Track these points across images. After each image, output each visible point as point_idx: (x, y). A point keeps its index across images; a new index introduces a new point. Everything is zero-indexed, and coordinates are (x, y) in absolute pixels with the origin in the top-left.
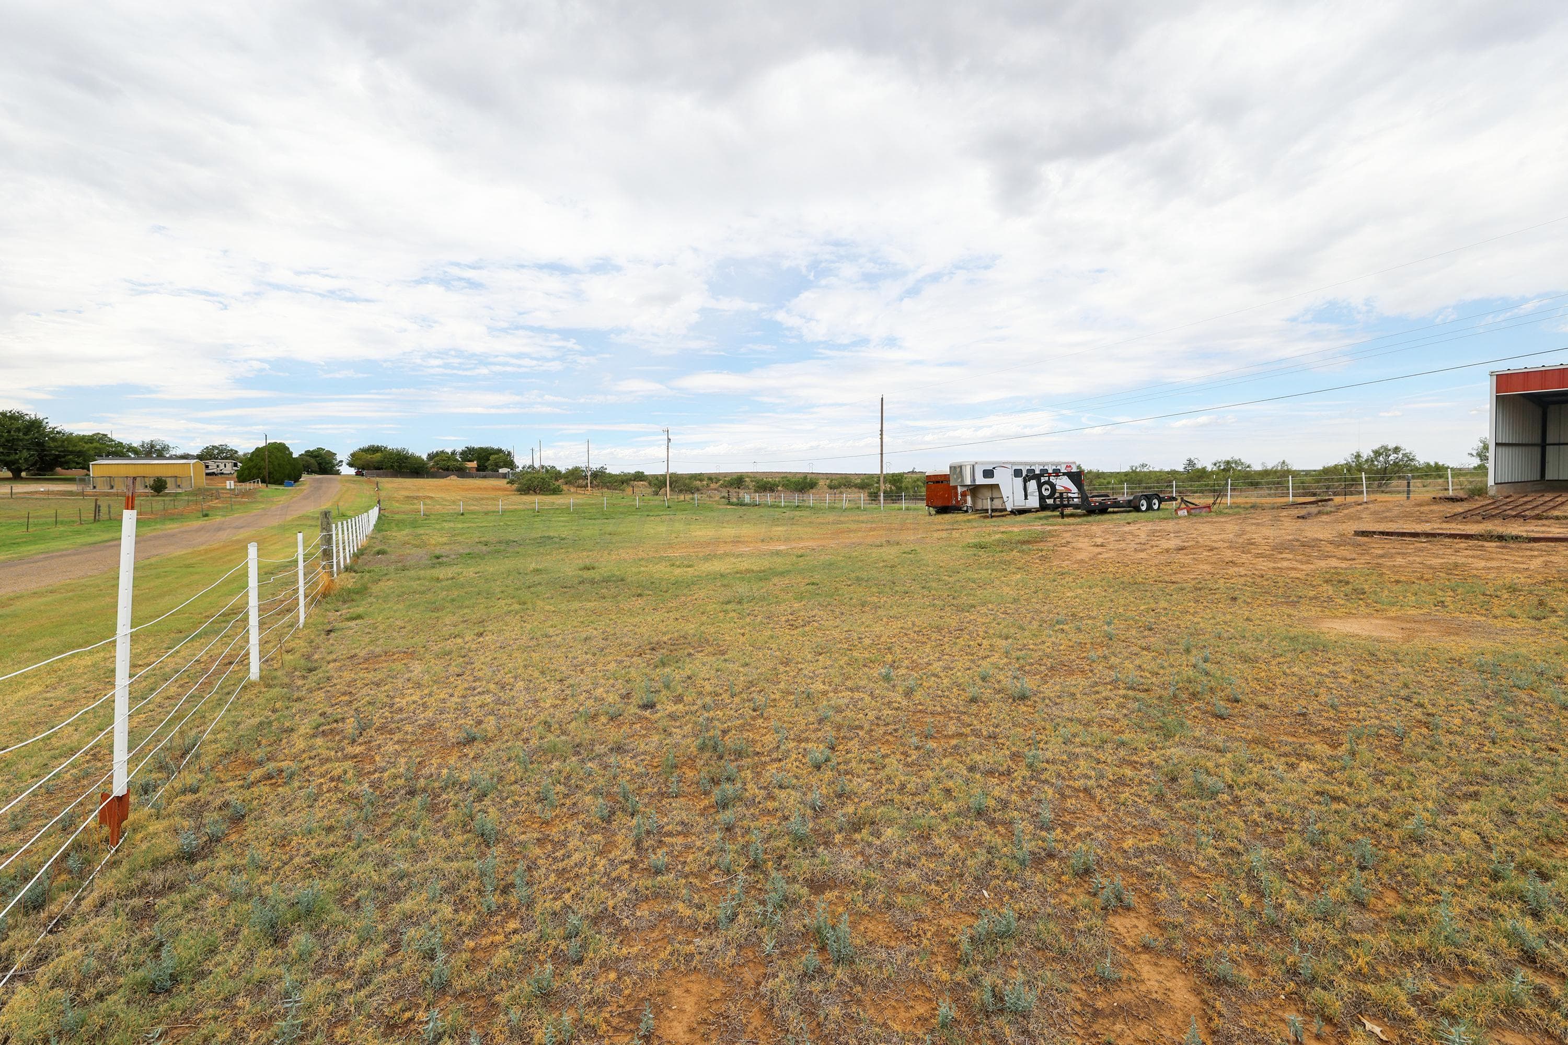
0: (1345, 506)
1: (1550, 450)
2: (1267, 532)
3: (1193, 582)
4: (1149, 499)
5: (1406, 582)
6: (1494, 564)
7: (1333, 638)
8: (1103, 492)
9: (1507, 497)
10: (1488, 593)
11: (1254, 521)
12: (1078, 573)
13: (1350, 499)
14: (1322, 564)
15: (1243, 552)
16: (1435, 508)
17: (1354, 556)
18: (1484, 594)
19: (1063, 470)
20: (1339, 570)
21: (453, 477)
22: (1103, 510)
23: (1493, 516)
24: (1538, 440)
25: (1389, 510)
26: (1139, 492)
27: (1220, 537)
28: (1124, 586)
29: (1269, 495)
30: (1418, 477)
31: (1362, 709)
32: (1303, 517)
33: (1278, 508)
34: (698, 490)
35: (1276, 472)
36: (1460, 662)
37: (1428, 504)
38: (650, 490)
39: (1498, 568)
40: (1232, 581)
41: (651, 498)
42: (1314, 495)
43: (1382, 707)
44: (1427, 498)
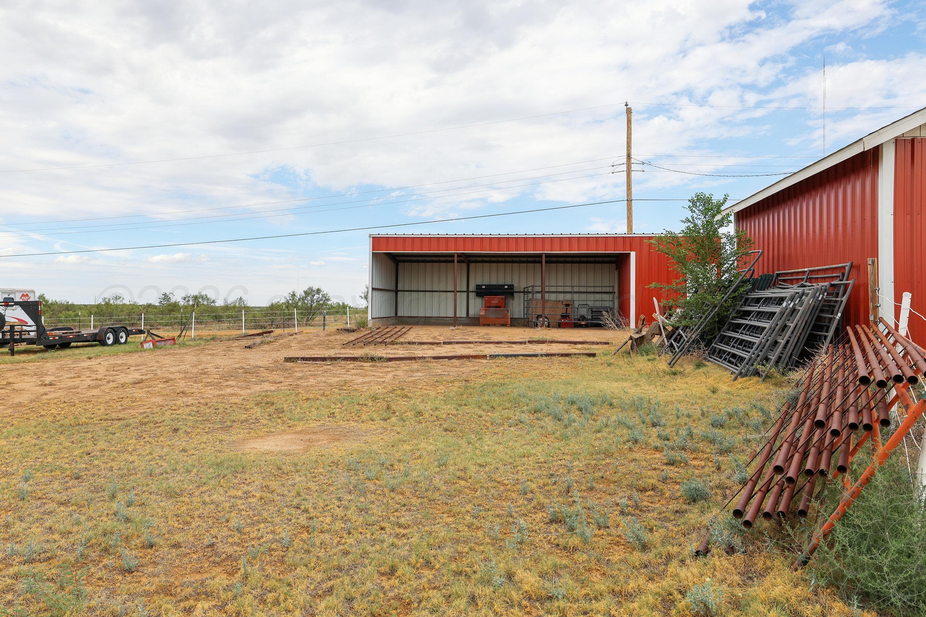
0: (281, 336)
1: (400, 294)
2: (220, 361)
3: (140, 417)
4: (115, 332)
5: (313, 399)
6: (367, 379)
7: (253, 458)
8: (69, 325)
9: (378, 329)
10: (361, 403)
11: (210, 352)
12: (9, 419)
13: (287, 331)
14: (258, 388)
15: (195, 382)
16: (338, 337)
17: (282, 379)
18: (359, 404)
19: (18, 299)
20: (269, 393)
22: (65, 345)
23: (369, 343)
24: (393, 288)
25: (310, 340)
26: (108, 324)
27: (177, 368)
28: (62, 429)
29: (229, 328)
30: (333, 314)
31: (262, 525)
32: (249, 347)
33: (233, 339)
35: (234, 307)
36: (336, 464)
37: (335, 335)
39: (369, 382)
40: (178, 412)
42: (262, 327)
43: (277, 520)
44: (333, 330)
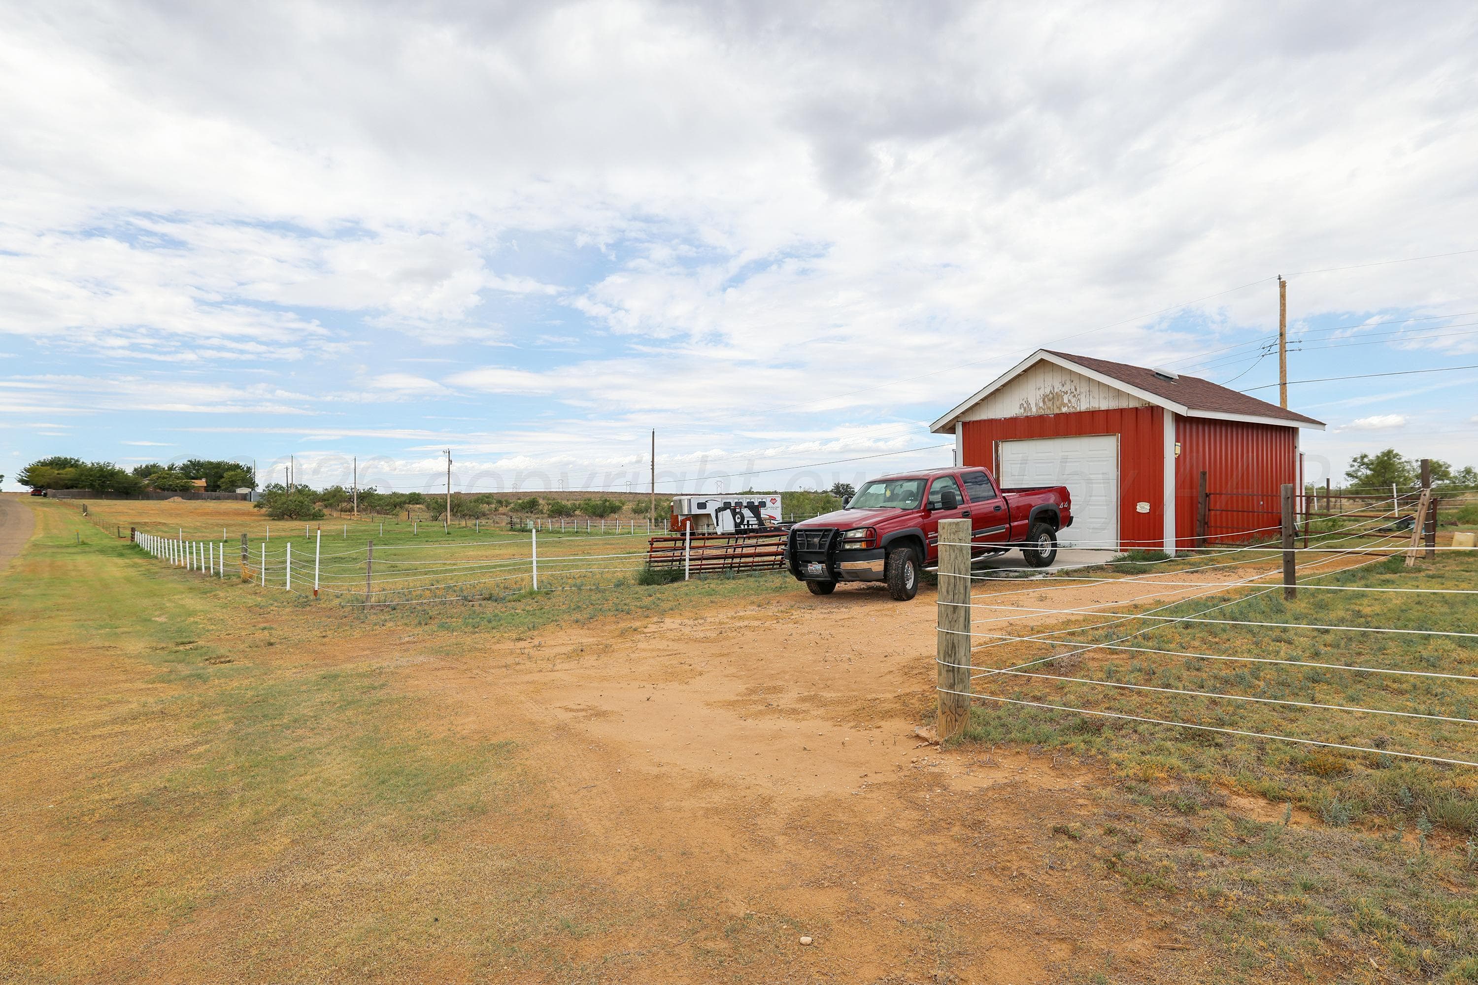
21: (178, 499)
34: (484, 515)
38: (428, 515)
41: (429, 523)
